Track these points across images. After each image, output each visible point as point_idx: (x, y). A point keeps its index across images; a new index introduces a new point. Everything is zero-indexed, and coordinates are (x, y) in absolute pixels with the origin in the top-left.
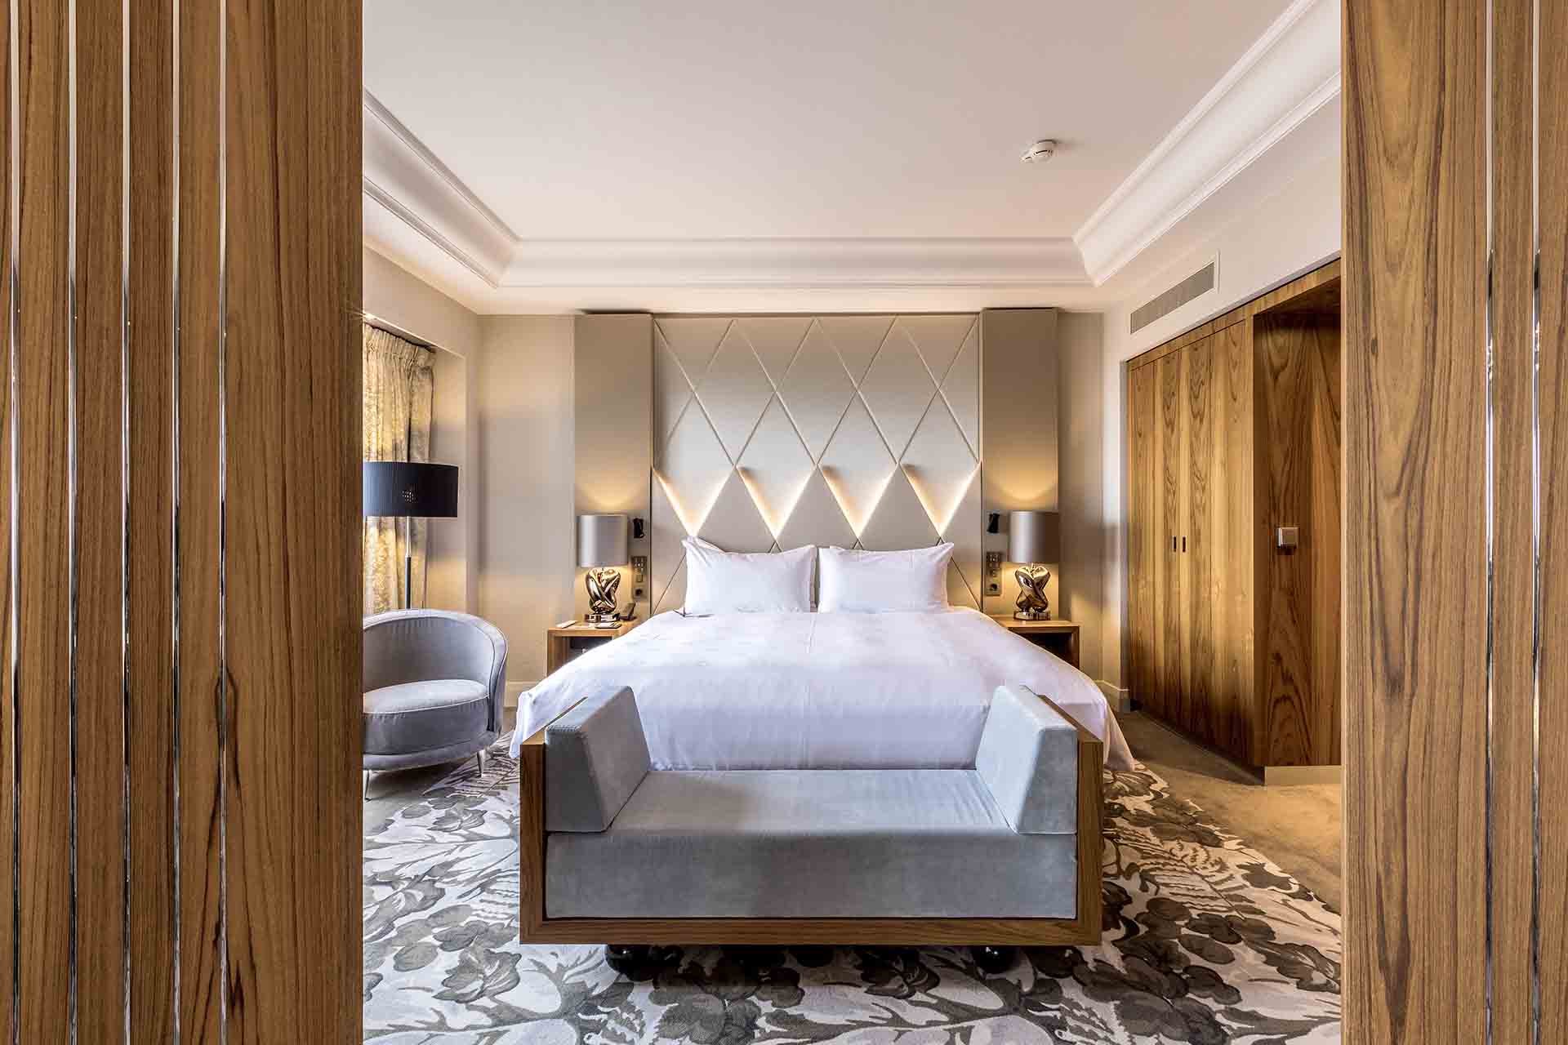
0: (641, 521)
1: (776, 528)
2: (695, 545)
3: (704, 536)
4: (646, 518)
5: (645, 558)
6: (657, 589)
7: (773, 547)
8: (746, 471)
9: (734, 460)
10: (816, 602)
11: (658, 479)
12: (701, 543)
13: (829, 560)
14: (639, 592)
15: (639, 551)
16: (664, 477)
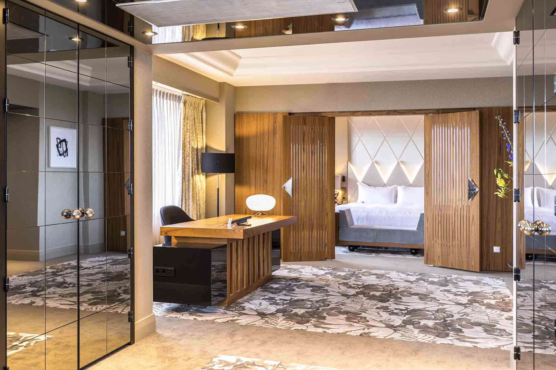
0: (345, 177)
1: (385, 179)
2: (360, 184)
3: (363, 181)
4: (346, 176)
5: (346, 188)
6: (349, 197)
7: (384, 185)
8: (376, 162)
9: (372, 158)
10: (396, 202)
11: (349, 164)
12: (362, 183)
13: (400, 189)
14: (344, 198)
15: (344, 186)
16: (351, 163)
